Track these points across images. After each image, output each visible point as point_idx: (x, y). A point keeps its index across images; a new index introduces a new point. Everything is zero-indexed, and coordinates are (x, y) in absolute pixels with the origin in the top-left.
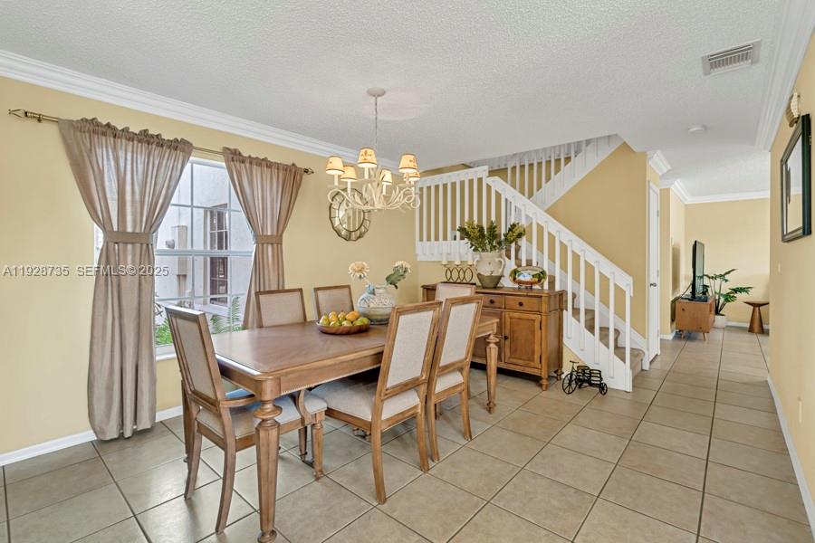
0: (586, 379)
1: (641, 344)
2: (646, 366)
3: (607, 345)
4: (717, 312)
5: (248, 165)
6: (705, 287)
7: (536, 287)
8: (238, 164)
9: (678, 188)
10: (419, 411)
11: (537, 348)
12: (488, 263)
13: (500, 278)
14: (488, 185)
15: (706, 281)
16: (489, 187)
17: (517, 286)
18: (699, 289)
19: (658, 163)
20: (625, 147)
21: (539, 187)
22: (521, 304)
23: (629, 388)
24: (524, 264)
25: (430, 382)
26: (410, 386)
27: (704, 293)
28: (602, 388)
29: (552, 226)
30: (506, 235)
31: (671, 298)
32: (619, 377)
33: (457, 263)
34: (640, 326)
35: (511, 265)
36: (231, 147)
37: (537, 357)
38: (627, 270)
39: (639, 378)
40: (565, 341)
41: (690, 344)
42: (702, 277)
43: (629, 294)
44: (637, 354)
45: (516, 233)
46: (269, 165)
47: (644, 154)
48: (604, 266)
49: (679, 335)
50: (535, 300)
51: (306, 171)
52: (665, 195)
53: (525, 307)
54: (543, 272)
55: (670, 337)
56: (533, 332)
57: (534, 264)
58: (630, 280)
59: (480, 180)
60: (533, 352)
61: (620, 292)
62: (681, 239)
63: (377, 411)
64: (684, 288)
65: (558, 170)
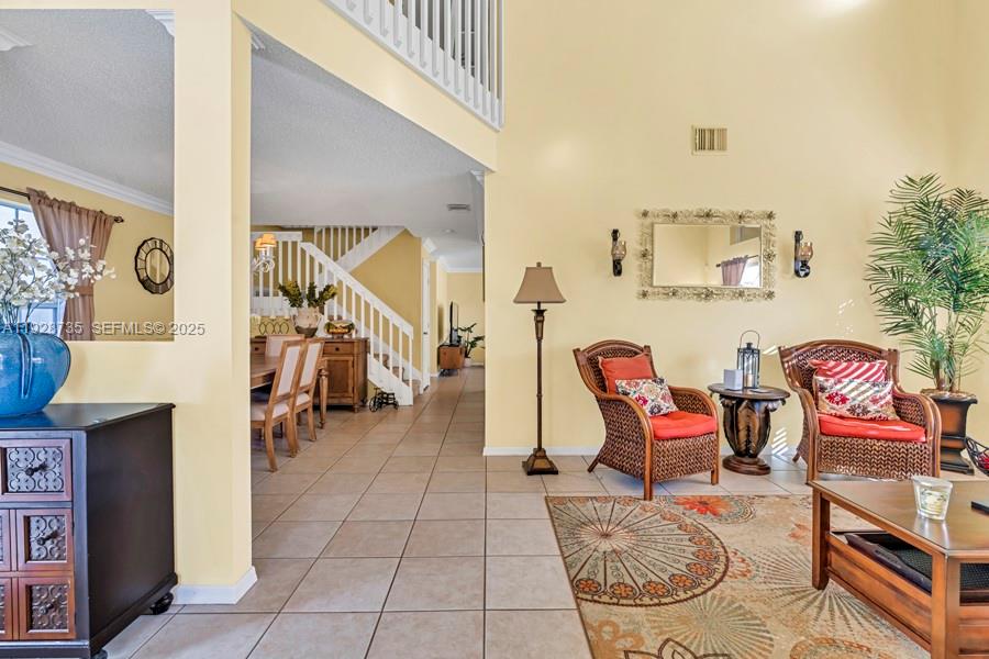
0: (385, 401)
1: (418, 376)
2: (422, 392)
3: (398, 376)
4: (466, 356)
5: (56, 210)
6: (460, 337)
7: (346, 336)
8: (44, 207)
9: (441, 261)
10: (289, 416)
11: (350, 382)
12: (307, 316)
13: (316, 329)
14: (302, 249)
15: (460, 333)
16: (303, 252)
17: (330, 336)
18: (455, 337)
19: (428, 246)
20: (406, 232)
21: (343, 253)
22: (337, 349)
23: (411, 403)
24: (335, 318)
25: (295, 396)
26: (286, 397)
27: (459, 341)
28: (395, 405)
29: (358, 288)
30: (321, 294)
31: (437, 346)
32: (405, 397)
33: (273, 317)
34: (418, 364)
35: (325, 320)
36: (38, 189)
37: (350, 389)
38: (409, 321)
39: (417, 398)
40: (369, 377)
41: (448, 378)
42: (456, 330)
43: (411, 337)
44: (416, 383)
45: (329, 292)
46: (80, 211)
47: (420, 239)
48: (395, 319)
49: (442, 374)
50: (349, 345)
51: (117, 220)
52: (433, 266)
53: (341, 351)
54: (352, 325)
55: (437, 375)
56: (347, 370)
57: (344, 318)
58: (411, 329)
59: (294, 244)
60: (347, 385)
61: (406, 337)
62: (443, 300)
63: (269, 413)
64: (446, 339)
65: (358, 241)
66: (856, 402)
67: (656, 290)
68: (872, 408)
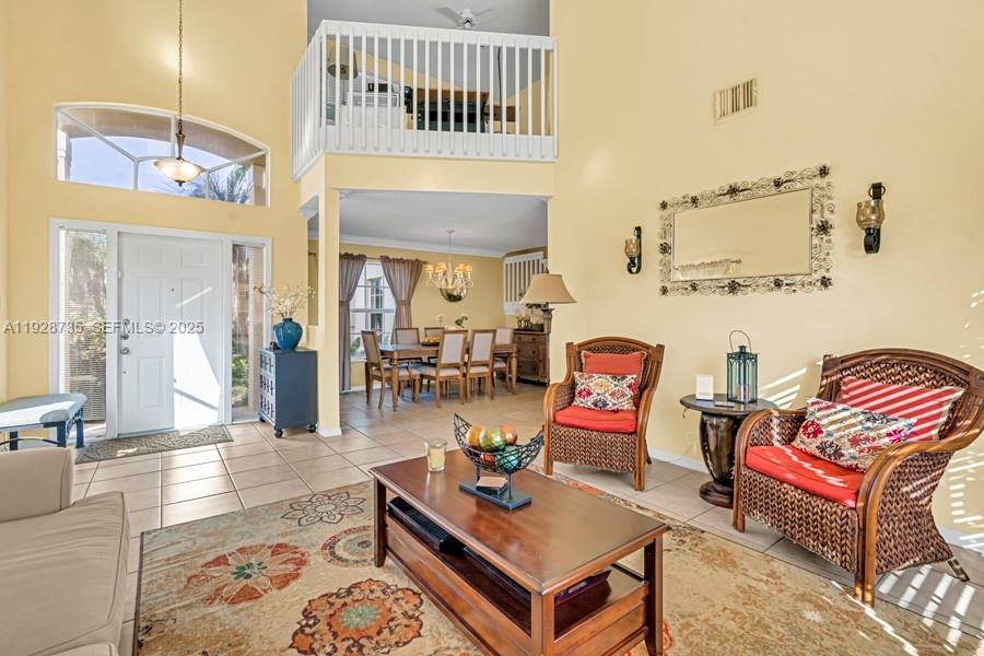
5: (393, 263)
8: (387, 264)
10: (460, 378)
26: (454, 365)
36: (384, 255)
51: (424, 262)
66: (830, 439)
67: (676, 285)
68: (848, 451)
